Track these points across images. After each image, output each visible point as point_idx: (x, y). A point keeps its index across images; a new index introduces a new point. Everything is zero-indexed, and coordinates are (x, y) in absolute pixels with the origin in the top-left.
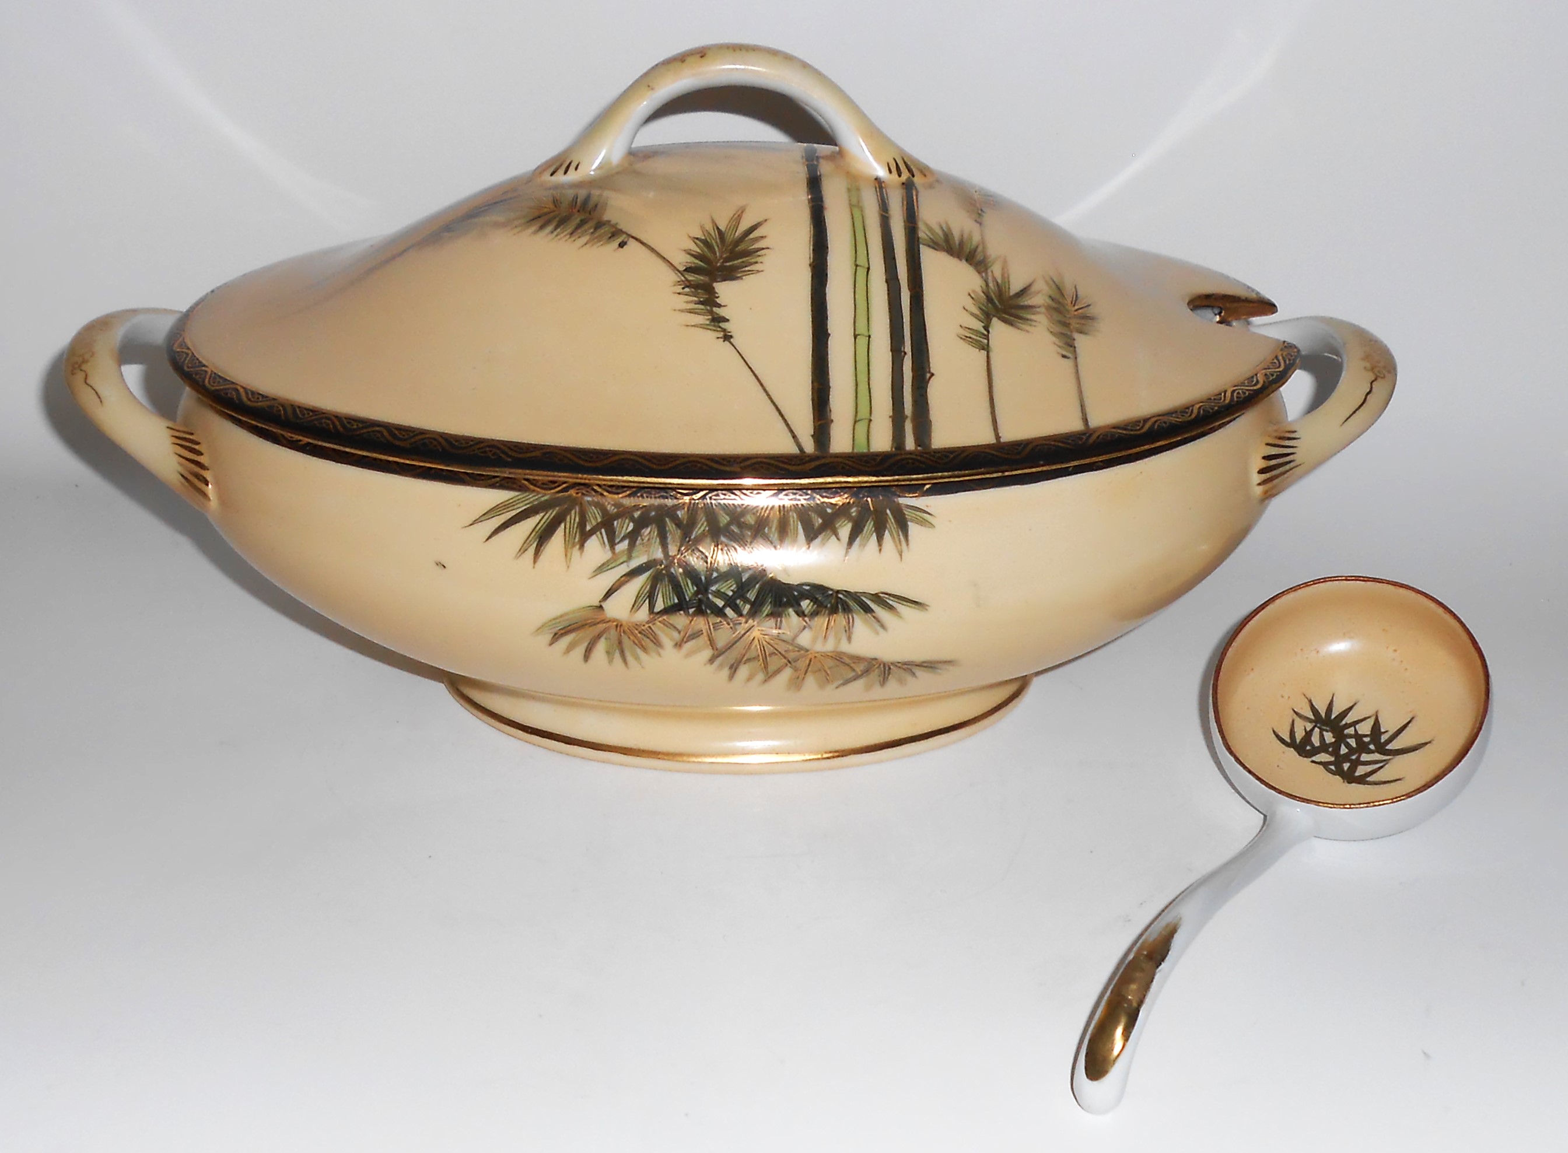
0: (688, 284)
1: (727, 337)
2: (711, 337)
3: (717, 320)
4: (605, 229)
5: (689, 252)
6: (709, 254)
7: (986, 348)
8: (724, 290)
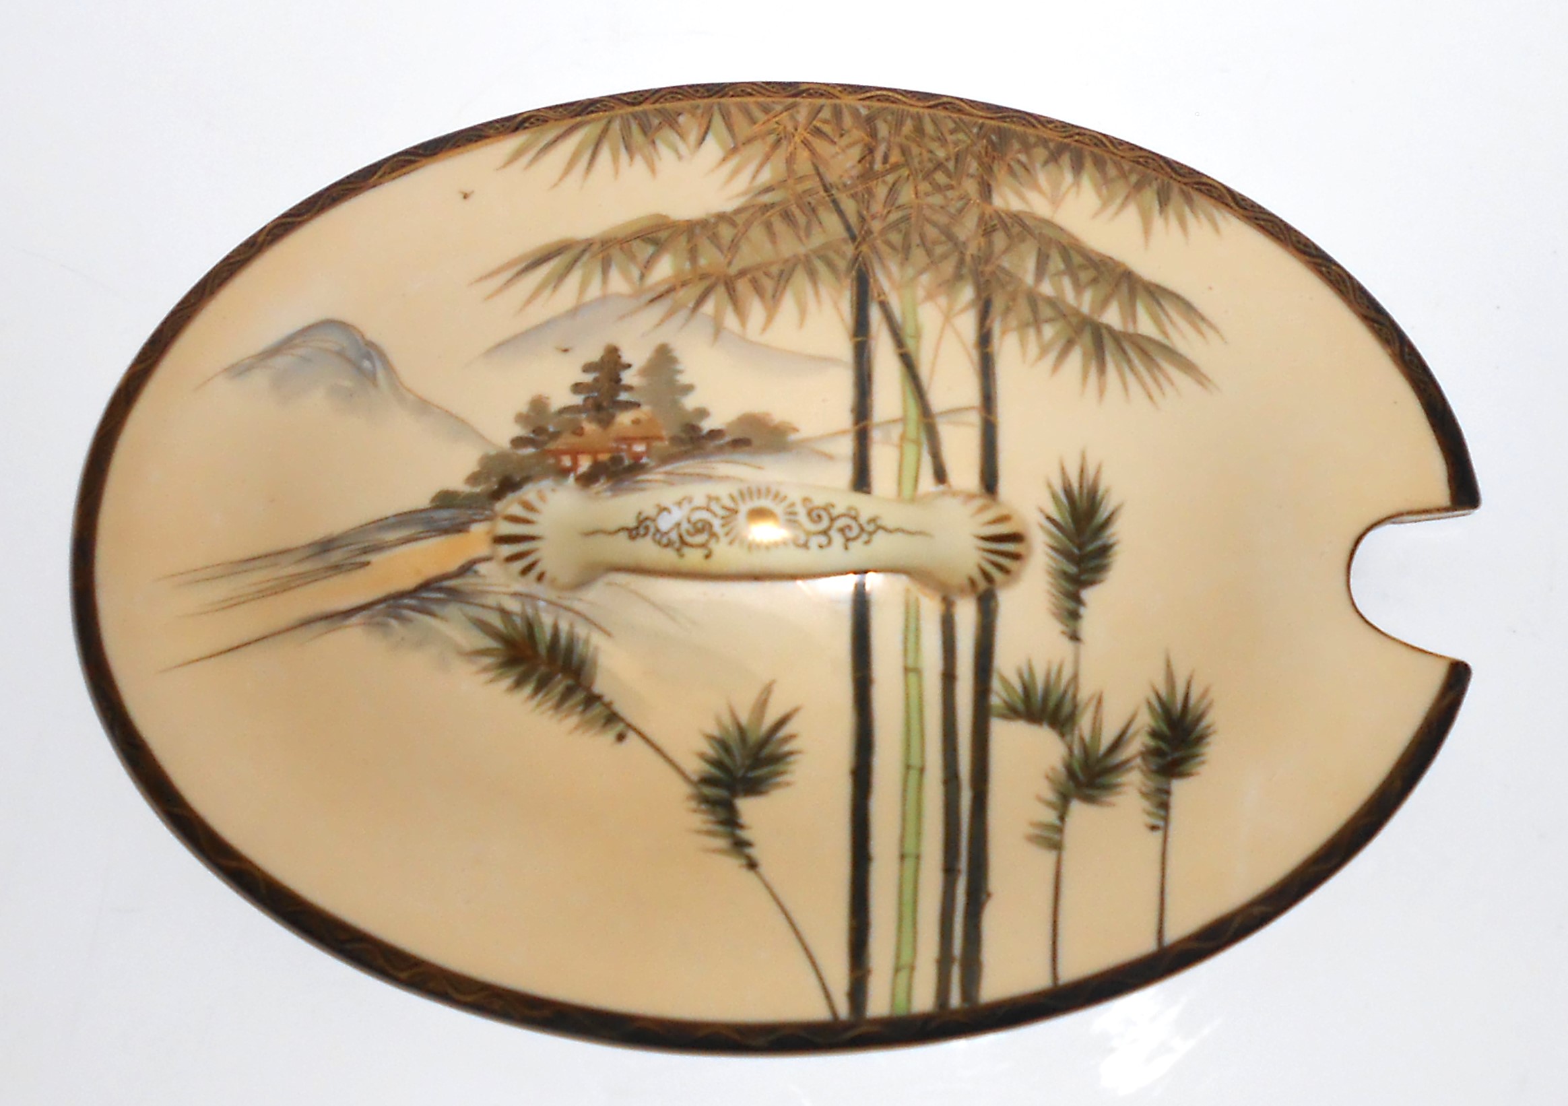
0: (705, 800)
1: (752, 865)
2: (732, 866)
3: (740, 846)
4: (597, 709)
5: (702, 756)
6: (727, 760)
7: (1056, 846)
8: (747, 807)
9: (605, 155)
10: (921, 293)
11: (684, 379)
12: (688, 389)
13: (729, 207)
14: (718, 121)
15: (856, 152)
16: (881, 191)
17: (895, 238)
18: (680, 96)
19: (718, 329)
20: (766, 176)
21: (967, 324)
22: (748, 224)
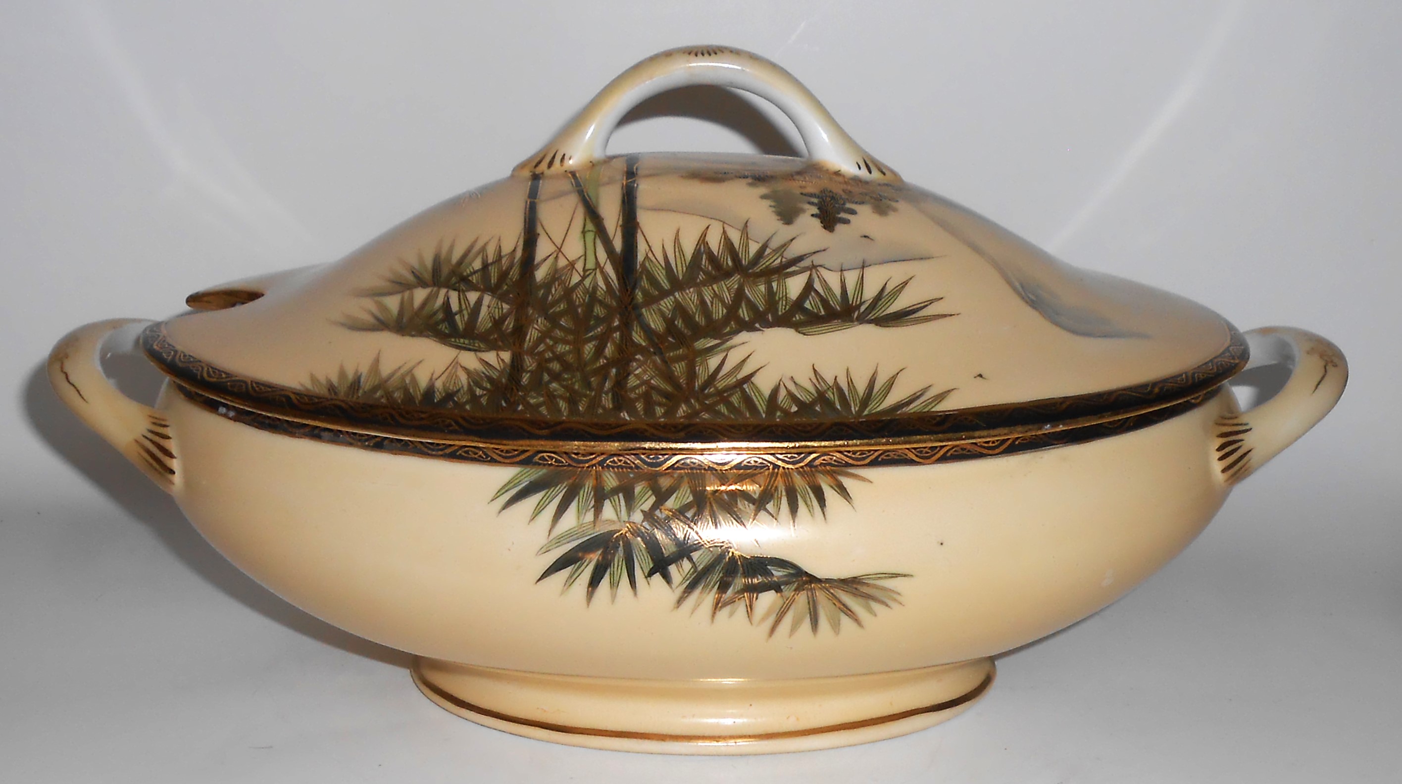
9: (861, 387)
10: (579, 266)
11: (768, 202)
12: (764, 197)
13: (744, 336)
14: (762, 407)
15: (632, 381)
16: (609, 350)
17: (598, 310)
18: (799, 428)
19: (745, 229)
20: (713, 362)
21: (543, 249)
22: (727, 319)
